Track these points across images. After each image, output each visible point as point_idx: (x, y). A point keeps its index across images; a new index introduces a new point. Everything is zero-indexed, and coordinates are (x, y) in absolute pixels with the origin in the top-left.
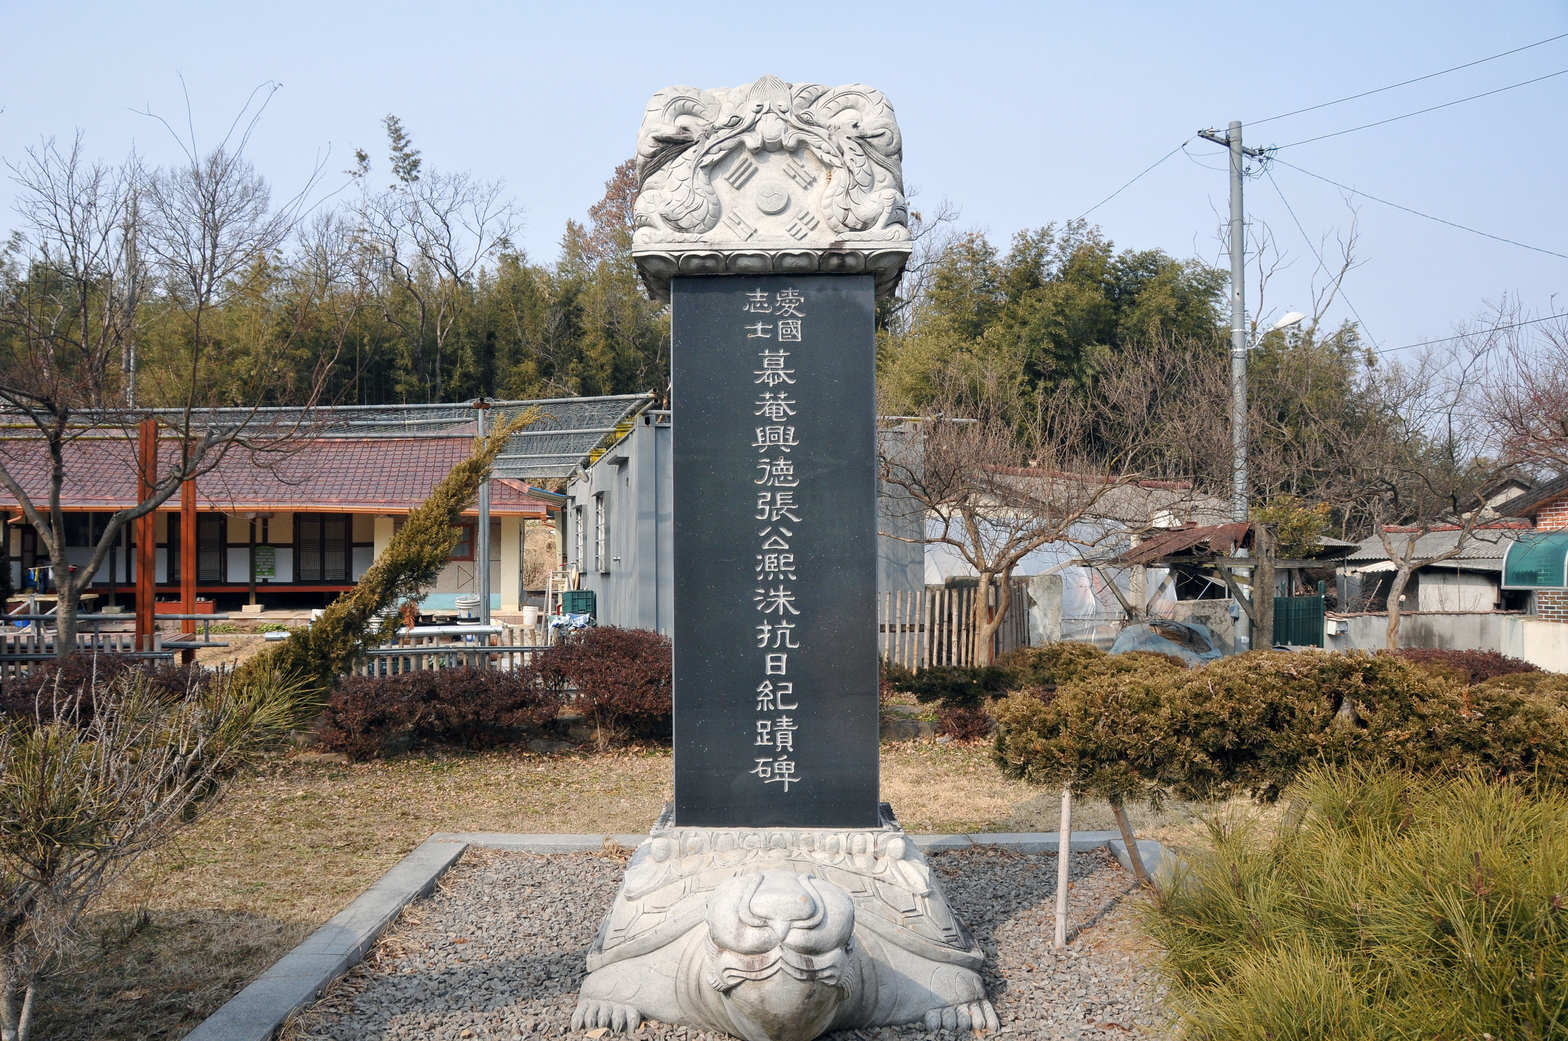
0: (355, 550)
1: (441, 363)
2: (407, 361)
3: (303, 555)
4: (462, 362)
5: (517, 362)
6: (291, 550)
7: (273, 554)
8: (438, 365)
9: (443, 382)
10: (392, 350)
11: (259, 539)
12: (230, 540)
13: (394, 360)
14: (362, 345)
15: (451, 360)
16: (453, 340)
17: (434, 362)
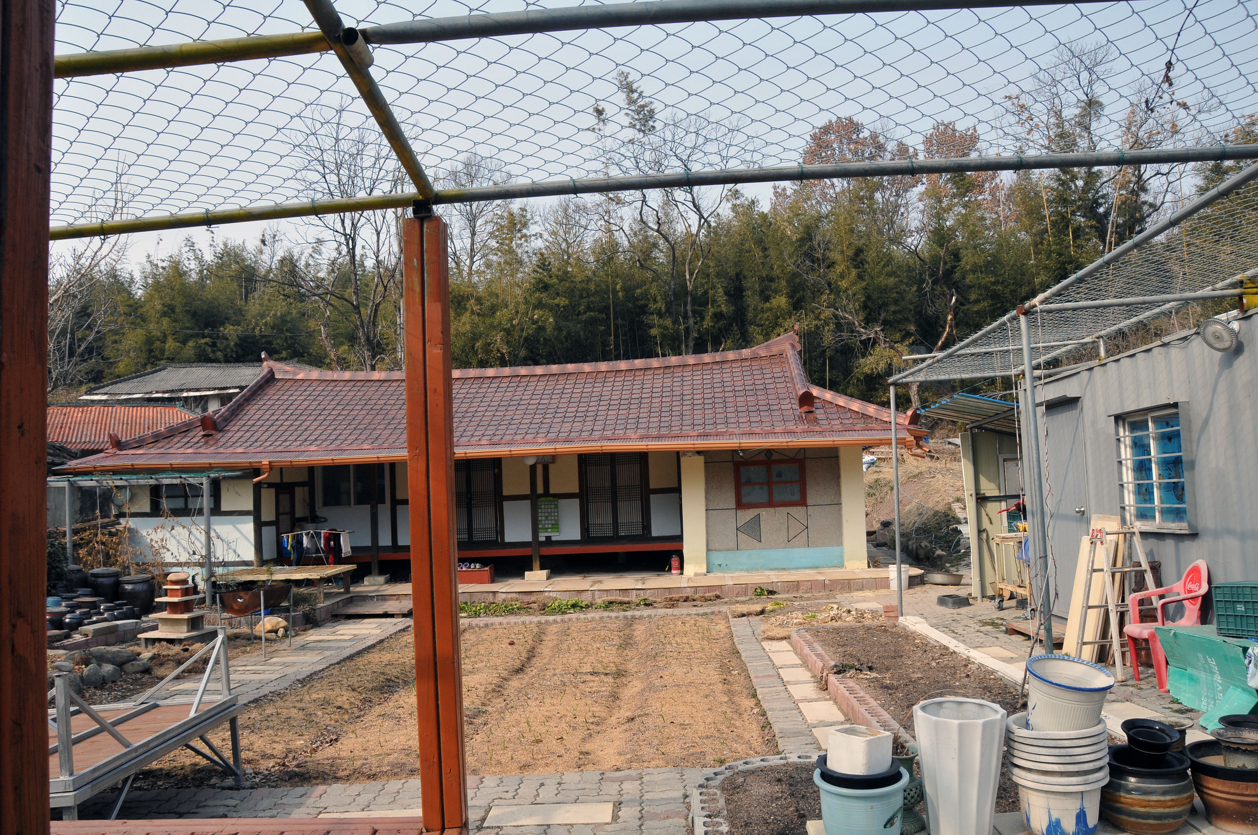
0: (652, 497)
1: (693, 305)
2: (661, 305)
3: (592, 507)
4: (714, 301)
5: (767, 299)
6: (577, 501)
7: (556, 507)
8: (689, 307)
9: (695, 323)
10: (645, 296)
11: (540, 490)
12: (506, 493)
13: (646, 306)
14: (615, 292)
15: (701, 301)
16: (704, 281)
17: (686, 304)
